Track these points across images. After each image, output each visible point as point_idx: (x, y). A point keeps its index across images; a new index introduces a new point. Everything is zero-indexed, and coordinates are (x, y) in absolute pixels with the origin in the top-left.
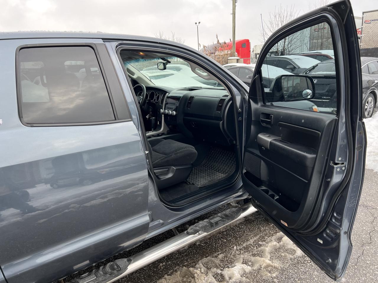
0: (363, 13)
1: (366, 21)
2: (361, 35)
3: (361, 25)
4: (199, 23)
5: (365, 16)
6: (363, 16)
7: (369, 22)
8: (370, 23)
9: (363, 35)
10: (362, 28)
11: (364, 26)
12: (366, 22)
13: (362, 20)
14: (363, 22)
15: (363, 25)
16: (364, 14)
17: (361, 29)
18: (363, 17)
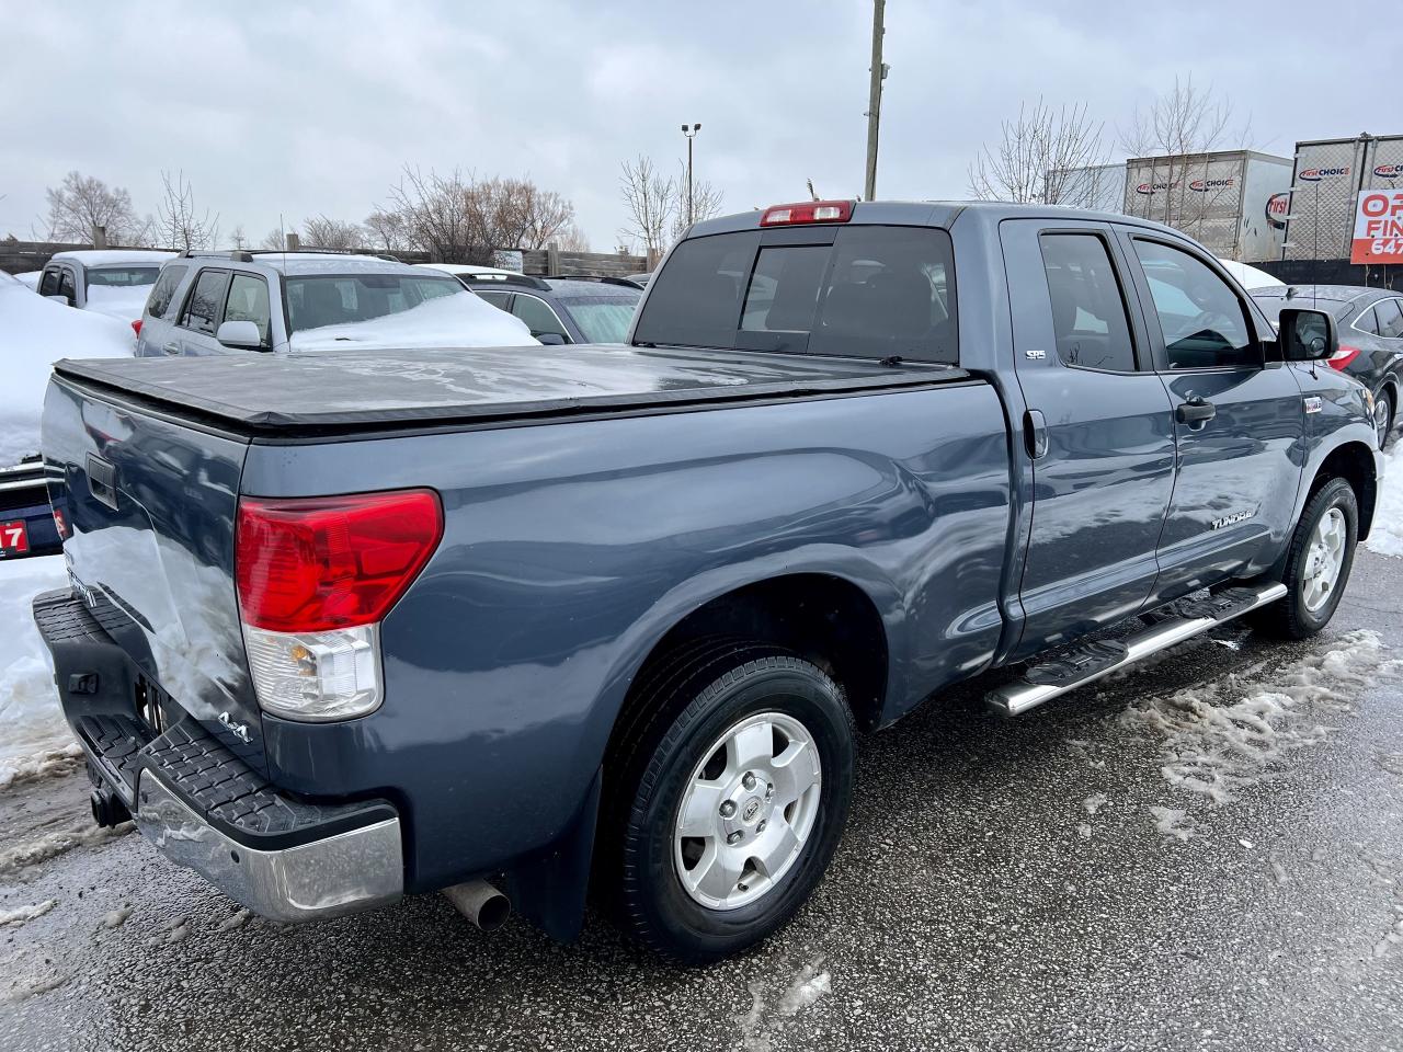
0: (1298, 146)
1: (1304, 172)
2: (1288, 217)
3: (1290, 184)
4: (697, 127)
5: (1304, 155)
6: (1297, 156)
7: (1314, 177)
8: (1319, 179)
9: (1295, 217)
10: (1292, 193)
11: (1299, 189)
12: (1305, 176)
13: (1292, 169)
14: (1297, 176)
15: (1296, 184)
16: (1300, 148)
17: (1288, 197)
18: (1296, 159)
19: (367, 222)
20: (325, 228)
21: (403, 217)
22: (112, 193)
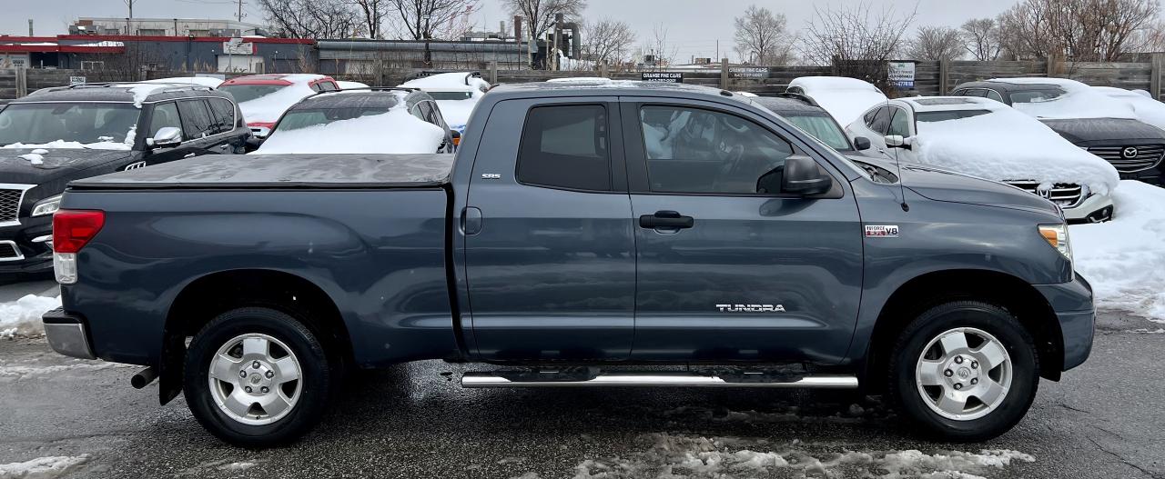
19: (963, 27)
20: (933, 32)
21: (996, 22)
22: (774, 17)
